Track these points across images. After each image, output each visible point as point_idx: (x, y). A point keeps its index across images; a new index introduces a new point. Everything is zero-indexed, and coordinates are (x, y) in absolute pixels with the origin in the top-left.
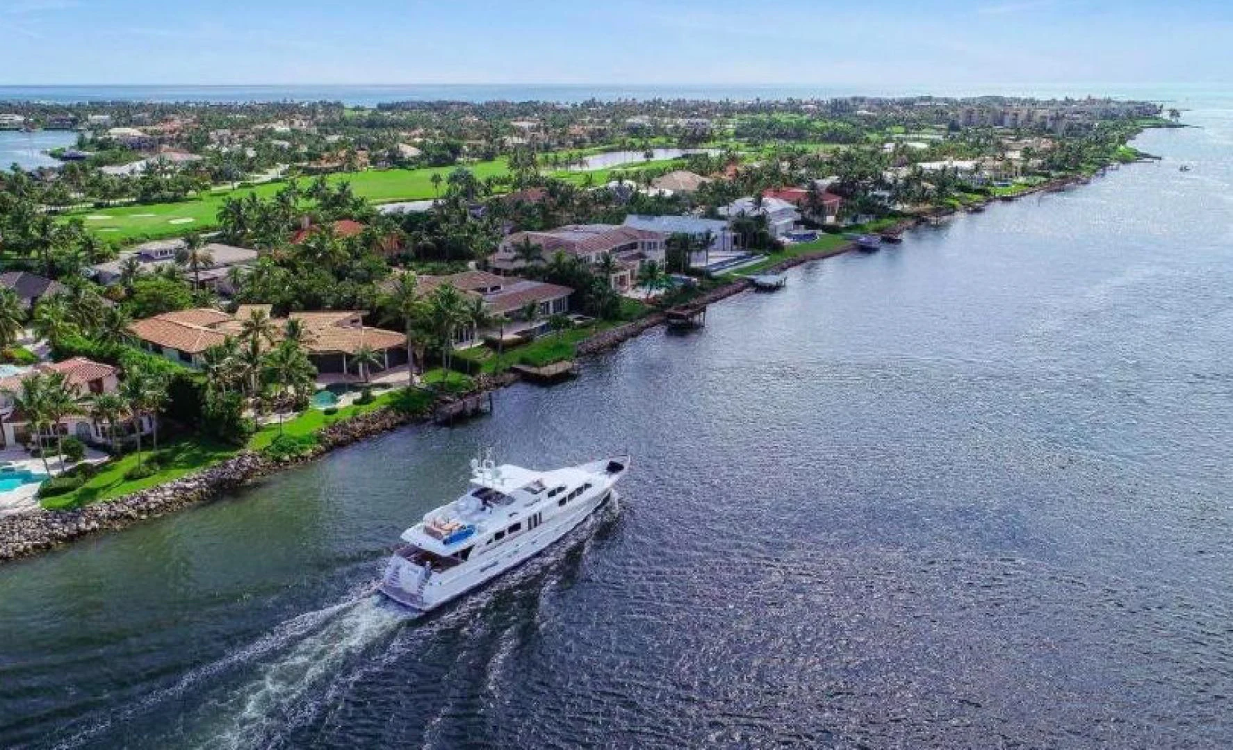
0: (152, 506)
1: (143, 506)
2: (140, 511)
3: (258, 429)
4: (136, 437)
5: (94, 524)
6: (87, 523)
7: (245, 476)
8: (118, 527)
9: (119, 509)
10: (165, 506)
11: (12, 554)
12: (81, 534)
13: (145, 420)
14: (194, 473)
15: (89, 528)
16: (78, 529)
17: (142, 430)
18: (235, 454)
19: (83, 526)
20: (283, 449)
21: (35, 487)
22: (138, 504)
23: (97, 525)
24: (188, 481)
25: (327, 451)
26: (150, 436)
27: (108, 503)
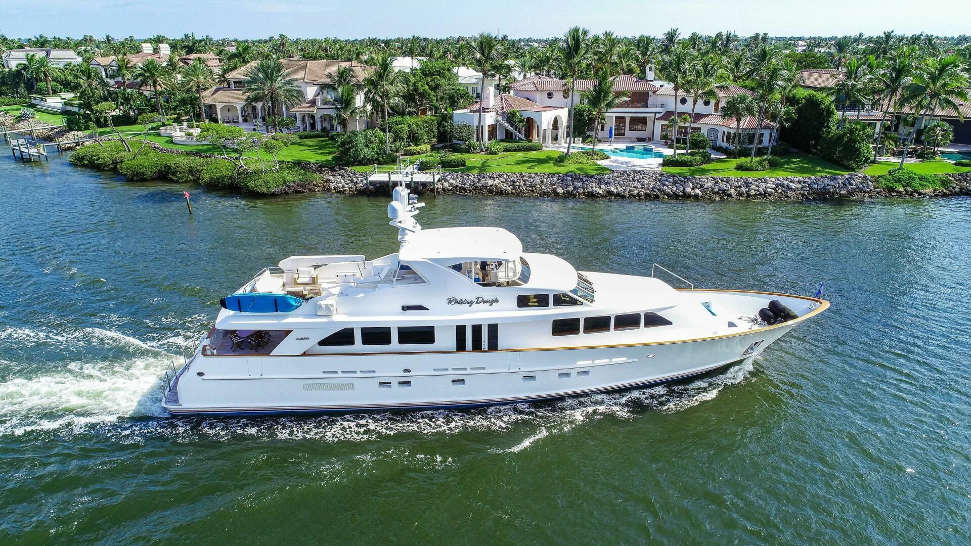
0: (752, 192)
1: (744, 190)
2: (741, 194)
3: (874, 162)
4: (754, 147)
5: (698, 191)
6: (693, 189)
7: (850, 193)
8: (717, 199)
9: (722, 185)
10: (765, 194)
11: (627, 194)
12: (686, 196)
13: (766, 134)
14: (799, 177)
15: (693, 193)
16: (684, 191)
17: (760, 142)
18: (846, 175)
19: (688, 190)
20: (899, 181)
21: (660, 161)
22: (740, 187)
23: (700, 194)
24: (792, 182)
25: (951, 195)
26: (767, 148)
27: (714, 179)
